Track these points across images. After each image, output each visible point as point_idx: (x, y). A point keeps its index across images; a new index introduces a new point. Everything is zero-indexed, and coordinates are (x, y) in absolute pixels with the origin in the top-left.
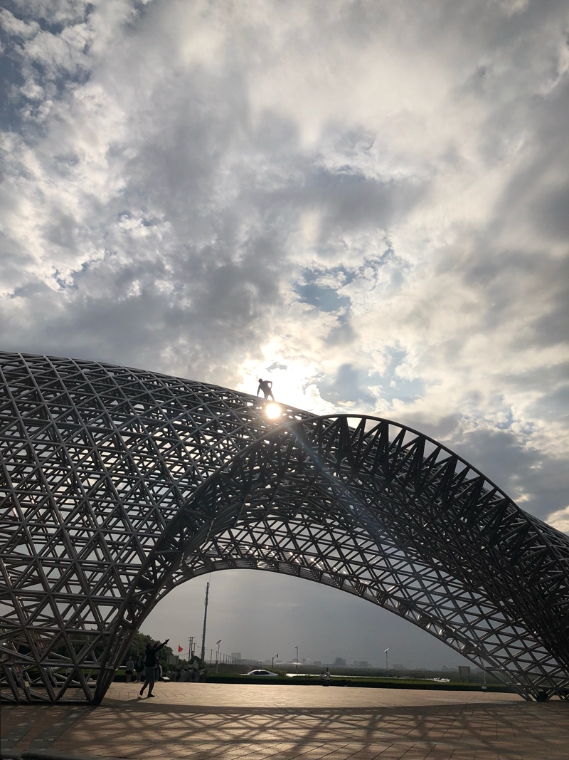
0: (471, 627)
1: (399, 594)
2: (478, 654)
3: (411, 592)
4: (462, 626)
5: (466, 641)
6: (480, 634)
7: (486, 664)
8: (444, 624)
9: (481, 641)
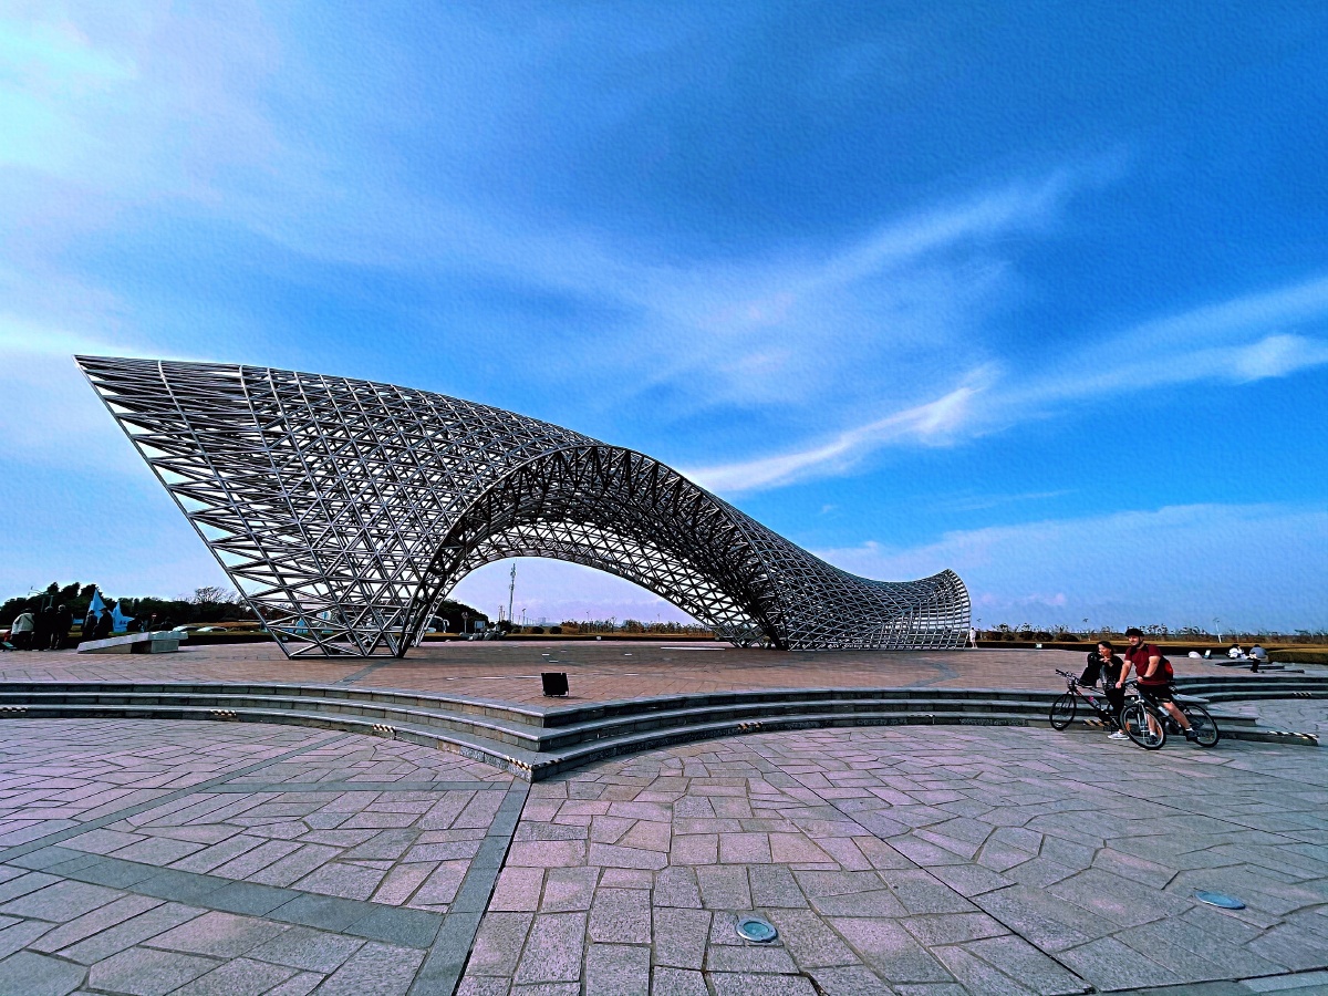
0: (701, 598)
1: (650, 575)
2: (706, 616)
3: (659, 573)
4: (695, 597)
5: (697, 607)
6: (707, 602)
7: (711, 623)
8: (683, 595)
9: (707, 608)
